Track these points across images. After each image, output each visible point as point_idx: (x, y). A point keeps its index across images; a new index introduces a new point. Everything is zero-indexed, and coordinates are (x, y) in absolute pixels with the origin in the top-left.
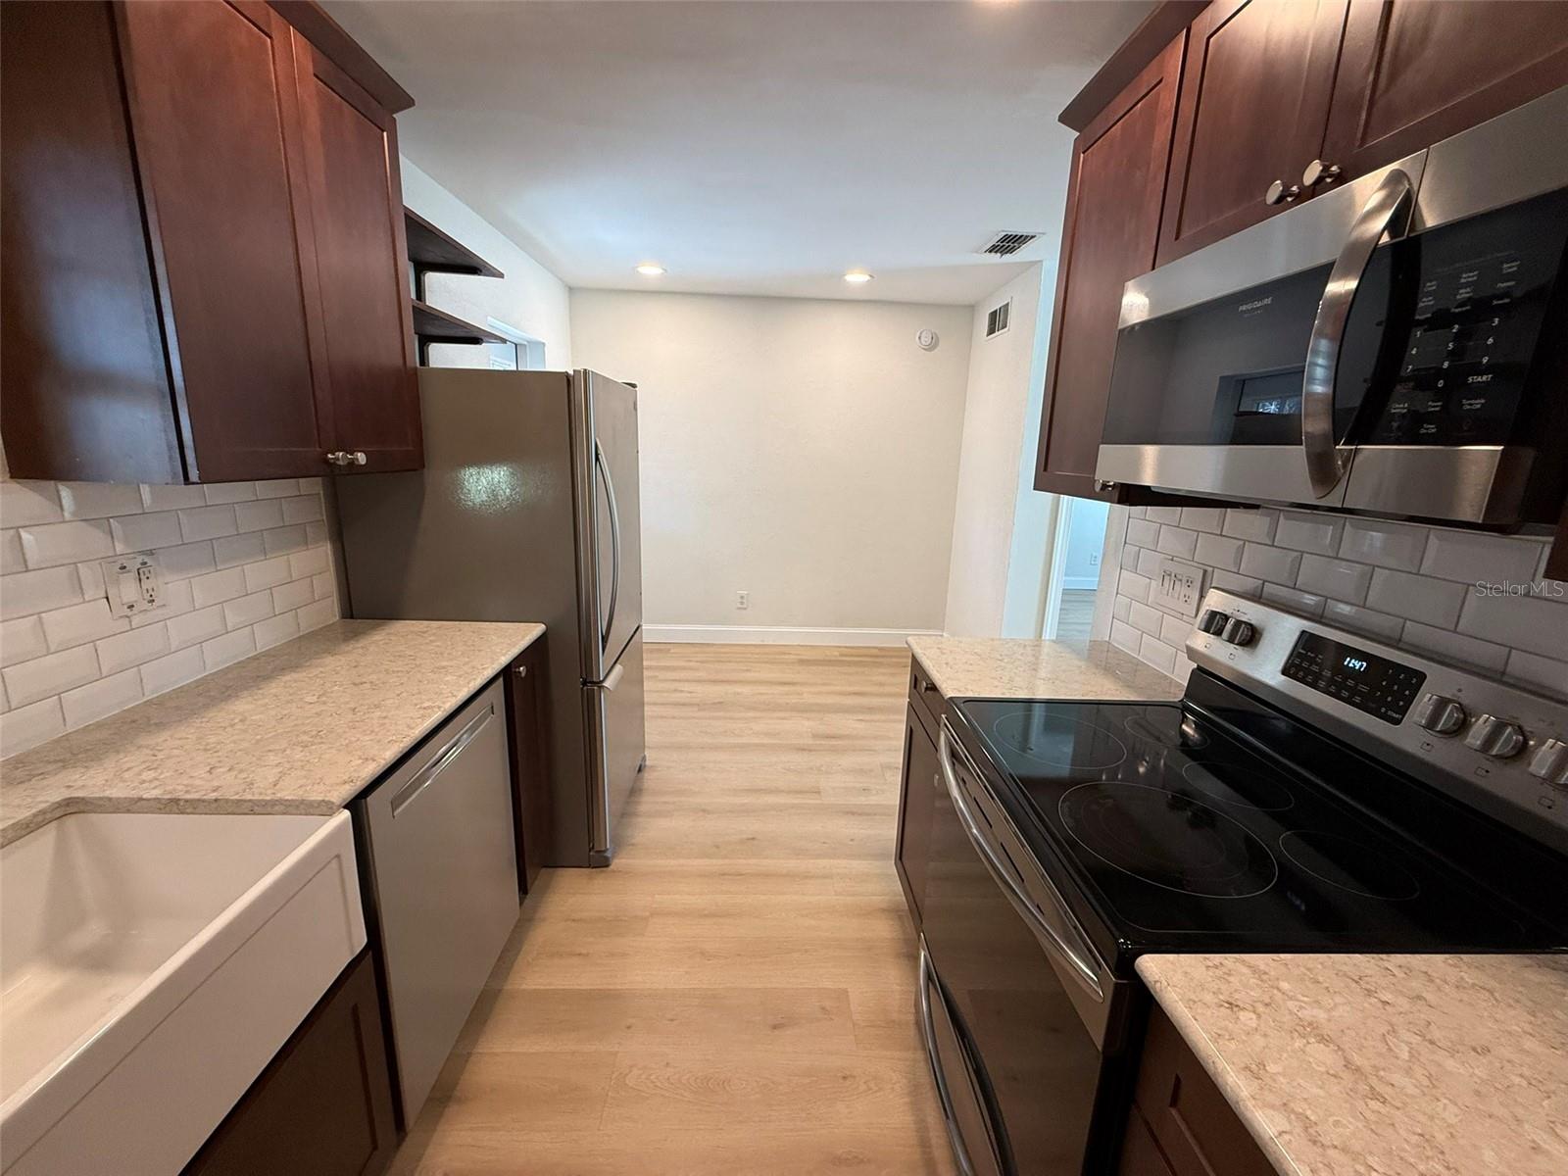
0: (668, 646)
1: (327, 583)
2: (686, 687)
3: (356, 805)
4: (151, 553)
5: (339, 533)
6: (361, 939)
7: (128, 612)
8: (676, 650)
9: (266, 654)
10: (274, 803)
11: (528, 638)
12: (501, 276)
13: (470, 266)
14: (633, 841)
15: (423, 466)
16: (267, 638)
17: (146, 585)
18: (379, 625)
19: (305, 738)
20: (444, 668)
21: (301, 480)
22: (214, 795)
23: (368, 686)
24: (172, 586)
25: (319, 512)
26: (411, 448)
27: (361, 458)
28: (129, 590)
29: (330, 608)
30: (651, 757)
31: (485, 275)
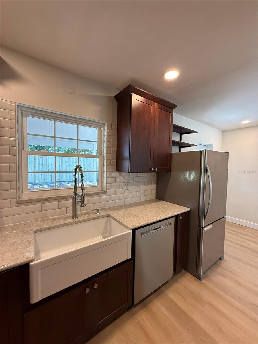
0: (246, 228)
1: (154, 192)
2: (248, 242)
3: (134, 231)
4: (129, 183)
5: (157, 183)
6: (130, 257)
7: (124, 191)
8: (248, 229)
9: (142, 202)
10: (124, 225)
11: (184, 211)
12: (197, 132)
13: (190, 132)
14: (211, 278)
15: (170, 171)
16: (142, 199)
17: (128, 187)
18: (160, 201)
19: (135, 216)
20: (163, 212)
21: (145, 173)
22: (119, 220)
23: (149, 211)
24: (131, 188)
25: (154, 179)
26: (168, 168)
27: (156, 169)
28: (125, 188)
29: (154, 196)
30: (225, 257)
31: (193, 133)
